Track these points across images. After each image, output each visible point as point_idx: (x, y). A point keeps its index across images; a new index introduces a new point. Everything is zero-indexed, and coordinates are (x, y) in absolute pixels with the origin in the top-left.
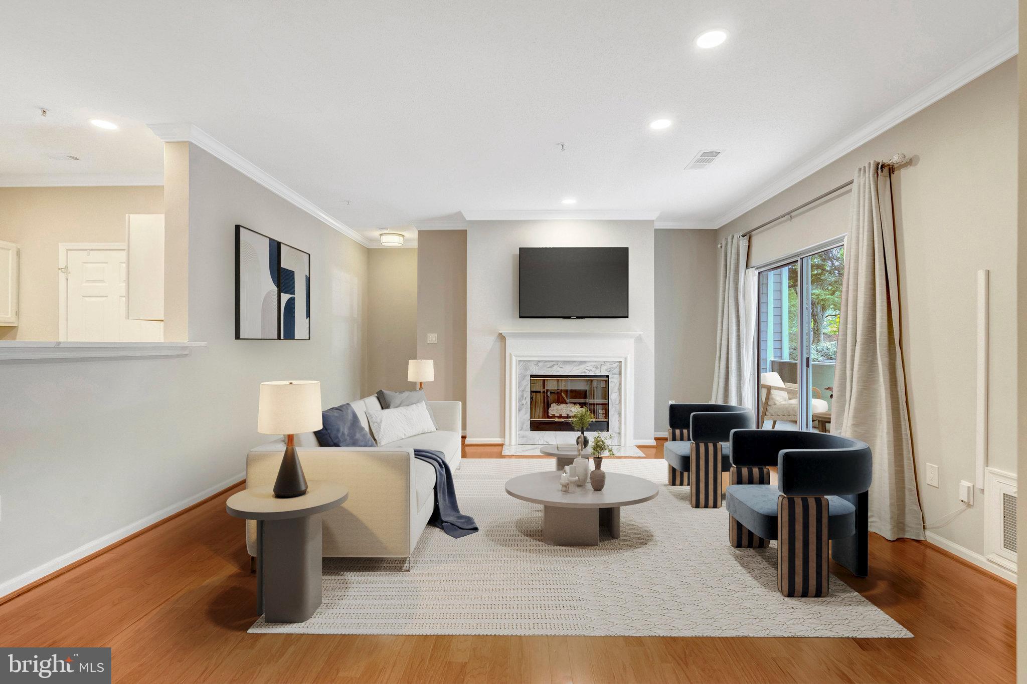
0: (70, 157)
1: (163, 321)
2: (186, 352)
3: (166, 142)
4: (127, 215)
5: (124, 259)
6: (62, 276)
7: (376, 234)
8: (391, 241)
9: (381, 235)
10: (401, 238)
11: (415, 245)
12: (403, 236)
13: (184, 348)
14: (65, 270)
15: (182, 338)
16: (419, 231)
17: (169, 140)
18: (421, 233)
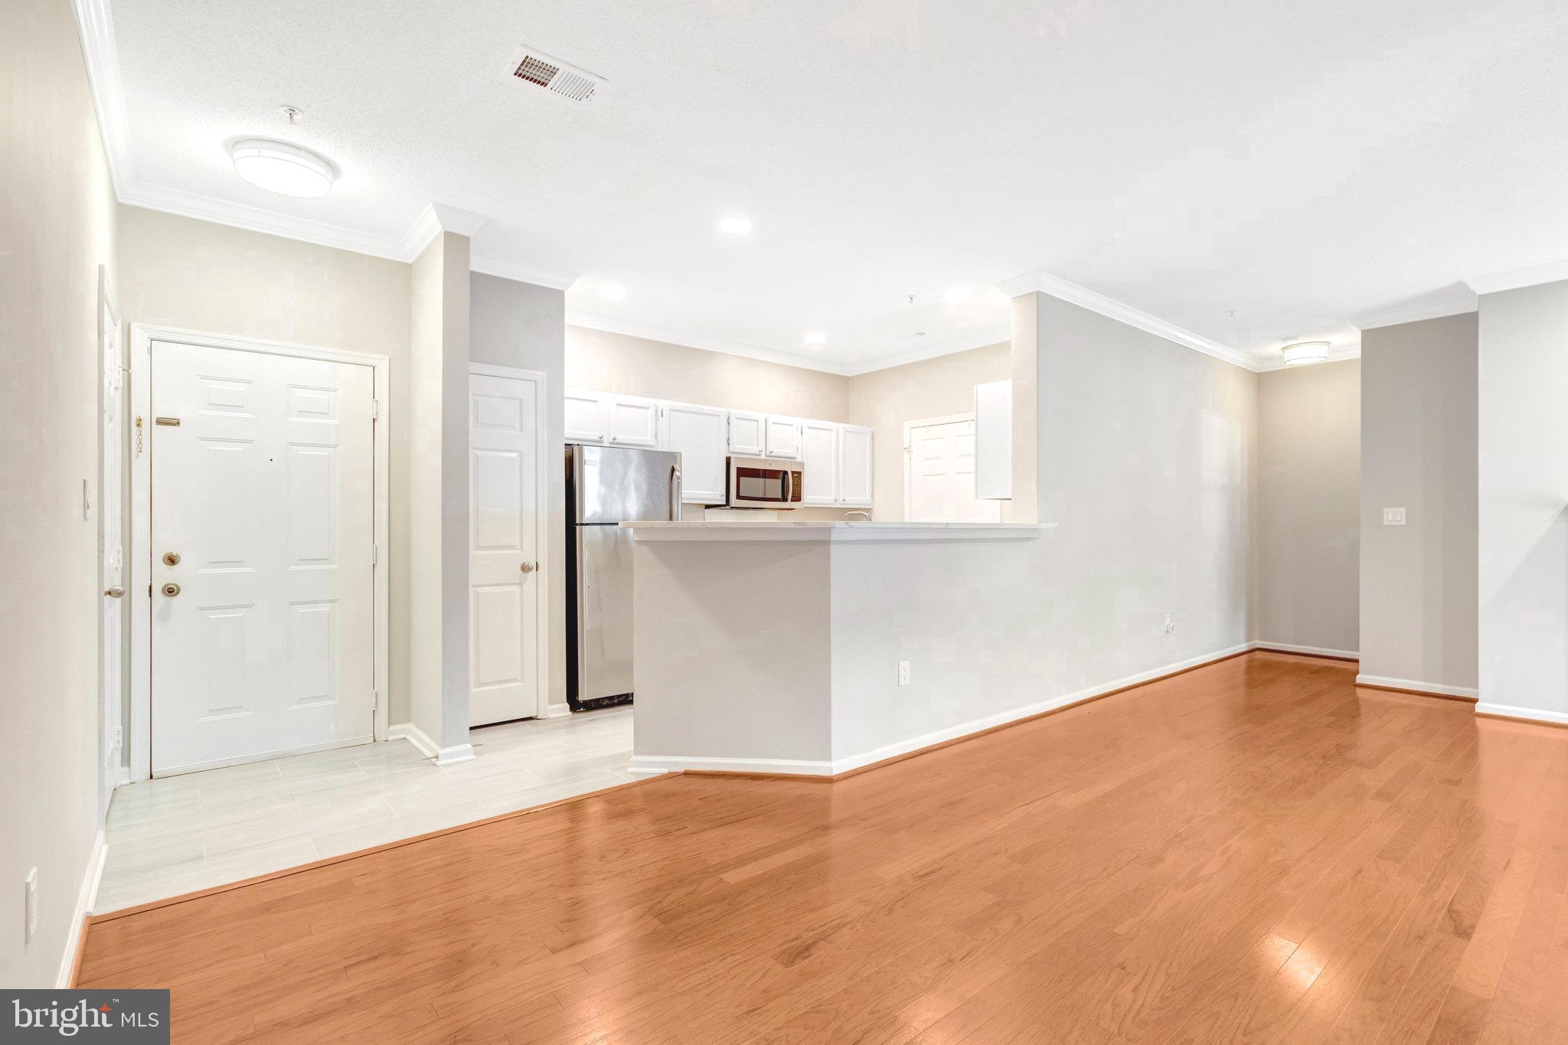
0: (919, 333)
1: (1010, 499)
2: (1035, 536)
3: (1015, 298)
4: (975, 386)
5: (972, 430)
6: (906, 455)
7: (1275, 348)
8: (1304, 353)
9: (1284, 349)
10: (1325, 348)
11: (1356, 353)
12: (1328, 343)
13: (1034, 530)
14: (908, 449)
15: (1028, 517)
16: (1363, 332)
17: (1016, 295)
18: (1367, 335)
